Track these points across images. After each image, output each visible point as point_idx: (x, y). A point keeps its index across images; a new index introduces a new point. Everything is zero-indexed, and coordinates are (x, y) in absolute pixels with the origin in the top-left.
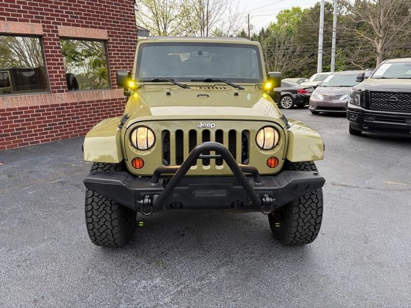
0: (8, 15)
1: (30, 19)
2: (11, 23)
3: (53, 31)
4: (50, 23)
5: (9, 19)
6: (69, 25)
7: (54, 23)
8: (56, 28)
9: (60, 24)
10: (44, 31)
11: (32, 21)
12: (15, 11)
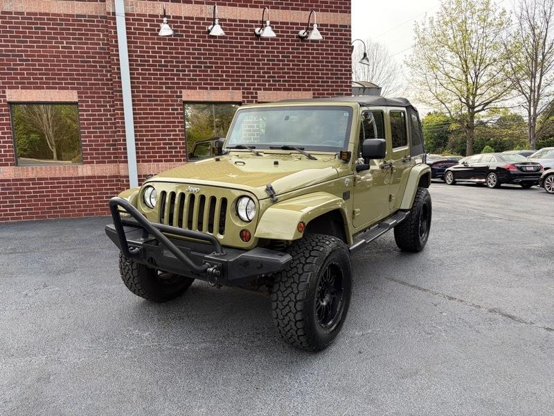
0: (211, 84)
1: (231, 87)
2: (213, 92)
3: (252, 97)
4: (250, 89)
5: (212, 89)
6: (270, 89)
7: (254, 89)
8: (256, 93)
9: (260, 89)
10: (243, 97)
11: (233, 89)
12: (218, 80)
